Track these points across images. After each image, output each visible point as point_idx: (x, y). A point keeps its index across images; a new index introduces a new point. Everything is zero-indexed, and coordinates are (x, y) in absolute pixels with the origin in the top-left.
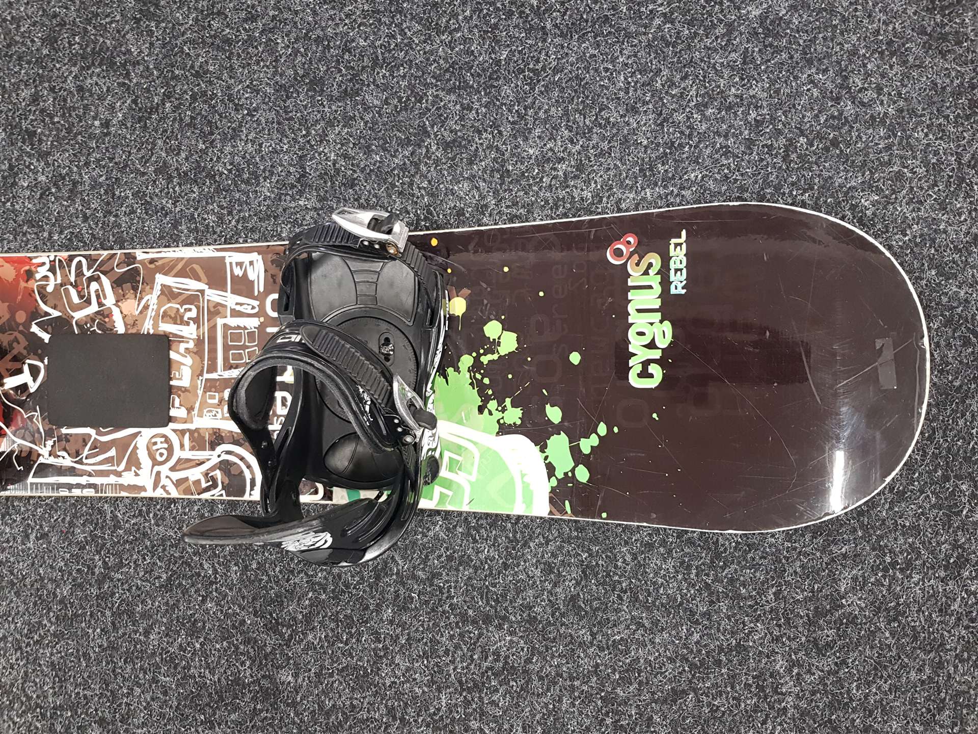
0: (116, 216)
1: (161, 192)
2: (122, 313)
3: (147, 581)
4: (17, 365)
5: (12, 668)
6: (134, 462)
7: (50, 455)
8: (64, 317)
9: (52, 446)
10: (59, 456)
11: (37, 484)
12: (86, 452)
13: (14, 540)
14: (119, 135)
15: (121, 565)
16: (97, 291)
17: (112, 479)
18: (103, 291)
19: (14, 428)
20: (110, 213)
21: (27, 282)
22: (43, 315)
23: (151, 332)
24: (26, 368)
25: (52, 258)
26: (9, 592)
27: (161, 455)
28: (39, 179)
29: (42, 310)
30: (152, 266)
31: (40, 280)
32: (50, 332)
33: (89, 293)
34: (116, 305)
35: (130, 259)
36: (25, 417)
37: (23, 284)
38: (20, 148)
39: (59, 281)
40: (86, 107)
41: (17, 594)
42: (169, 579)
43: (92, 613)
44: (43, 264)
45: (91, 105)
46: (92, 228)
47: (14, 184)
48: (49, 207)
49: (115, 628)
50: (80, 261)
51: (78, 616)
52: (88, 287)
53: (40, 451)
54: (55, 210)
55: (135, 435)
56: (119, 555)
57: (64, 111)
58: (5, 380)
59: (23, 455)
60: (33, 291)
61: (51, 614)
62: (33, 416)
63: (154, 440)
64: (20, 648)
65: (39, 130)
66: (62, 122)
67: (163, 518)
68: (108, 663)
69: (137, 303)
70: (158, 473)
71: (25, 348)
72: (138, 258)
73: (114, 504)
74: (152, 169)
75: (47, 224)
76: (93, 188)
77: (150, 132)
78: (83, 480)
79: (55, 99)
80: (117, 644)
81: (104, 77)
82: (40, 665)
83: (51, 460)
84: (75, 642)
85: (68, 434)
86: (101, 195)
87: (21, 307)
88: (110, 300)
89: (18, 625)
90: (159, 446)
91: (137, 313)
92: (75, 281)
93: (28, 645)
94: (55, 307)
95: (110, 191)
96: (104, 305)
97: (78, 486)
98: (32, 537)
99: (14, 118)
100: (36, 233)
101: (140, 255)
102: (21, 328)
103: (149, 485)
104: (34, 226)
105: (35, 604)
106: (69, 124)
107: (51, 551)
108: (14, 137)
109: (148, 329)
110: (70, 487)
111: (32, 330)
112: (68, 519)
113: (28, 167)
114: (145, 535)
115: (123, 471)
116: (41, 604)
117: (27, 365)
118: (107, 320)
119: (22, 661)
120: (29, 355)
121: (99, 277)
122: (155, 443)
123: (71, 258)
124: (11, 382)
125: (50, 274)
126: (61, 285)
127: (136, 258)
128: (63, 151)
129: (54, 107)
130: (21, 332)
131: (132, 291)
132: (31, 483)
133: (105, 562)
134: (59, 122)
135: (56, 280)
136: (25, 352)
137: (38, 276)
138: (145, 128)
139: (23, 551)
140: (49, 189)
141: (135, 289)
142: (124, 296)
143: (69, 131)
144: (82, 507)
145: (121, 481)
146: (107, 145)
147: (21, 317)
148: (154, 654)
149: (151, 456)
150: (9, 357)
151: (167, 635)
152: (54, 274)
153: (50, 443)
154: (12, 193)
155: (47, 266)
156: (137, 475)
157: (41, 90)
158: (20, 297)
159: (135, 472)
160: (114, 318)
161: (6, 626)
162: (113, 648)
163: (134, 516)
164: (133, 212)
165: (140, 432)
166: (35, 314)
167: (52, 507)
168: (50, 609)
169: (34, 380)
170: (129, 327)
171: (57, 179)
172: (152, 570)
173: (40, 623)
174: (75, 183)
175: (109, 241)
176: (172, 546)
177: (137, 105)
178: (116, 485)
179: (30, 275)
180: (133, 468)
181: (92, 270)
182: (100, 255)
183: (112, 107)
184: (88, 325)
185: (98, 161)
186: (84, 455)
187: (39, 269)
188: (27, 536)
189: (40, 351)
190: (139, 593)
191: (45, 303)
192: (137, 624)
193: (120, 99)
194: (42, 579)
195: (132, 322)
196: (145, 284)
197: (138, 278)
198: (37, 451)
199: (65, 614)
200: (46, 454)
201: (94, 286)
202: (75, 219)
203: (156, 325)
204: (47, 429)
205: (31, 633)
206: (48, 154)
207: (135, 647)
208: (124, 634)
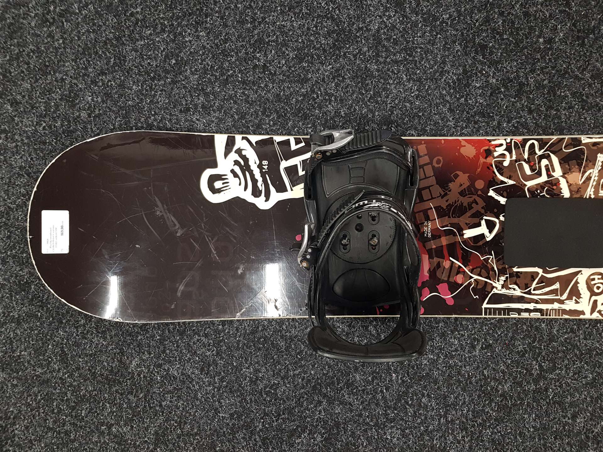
0: (557, 110)
1: (595, 93)
2: (567, 182)
3: (575, 380)
4: (476, 220)
5: (459, 443)
6: (575, 294)
7: (502, 288)
8: (518, 184)
9: (505, 281)
10: (511, 288)
11: (490, 309)
12: (534, 285)
13: (461, 349)
14: (560, 49)
15: (554, 369)
16: (546, 166)
17: (556, 306)
18: (552, 165)
19: (471, 267)
20: (551, 108)
21: (486, 158)
22: (499, 183)
23: (593, 196)
24: (483, 222)
25: (508, 141)
26: (457, 388)
27: (598, 288)
28: (491, 82)
29: (498, 179)
30: (595, 148)
31: (497, 157)
32: (505, 196)
33: (540, 168)
34: (563, 176)
35: (578, 142)
36: (482, 259)
37: (482, 160)
38: (473, 58)
39: (514, 158)
40: (531, 28)
41: (464, 390)
42: (594, 379)
43: (528, 403)
44: (501, 145)
45: (535, 26)
46: (535, 119)
47: (468, 85)
48: (498, 103)
49: (548, 415)
50: (533, 143)
51: (516, 405)
52: (539, 162)
53: (494, 284)
54: (504, 105)
55: (577, 273)
56: (553, 361)
57: (511, 31)
58: (464, 232)
59: (479, 287)
60: (492, 166)
61: (493, 405)
62: (488, 258)
63: (592, 277)
64: (466, 429)
65: (491, 44)
66: (511, 39)
67: (590, 334)
68: (539, 440)
69: (581, 175)
70: (595, 302)
71: (482, 208)
72: (583, 142)
73: (549, 323)
74: (588, 75)
75: (496, 115)
76: (538, 88)
77: (587, 48)
78: (531, 306)
79: (504, 21)
80: (548, 425)
81: (547, 6)
82: (482, 441)
83: (504, 291)
84: (513, 425)
85: (519, 272)
86: (544, 94)
87: (480, 177)
88: (558, 173)
89: (464, 412)
90: (596, 281)
91: (581, 183)
92: (528, 158)
93: (473, 426)
94: (510, 178)
95: (552, 91)
96: (553, 176)
97: (527, 310)
98: (478, 348)
99: (468, 35)
100: (486, 122)
101: (585, 139)
102: (480, 193)
103: (587, 310)
104: (484, 117)
105: (479, 396)
106: (516, 40)
107: (494, 358)
108: (468, 49)
109: (590, 195)
110: (519, 311)
111: (489, 194)
112: (510, 334)
113: (480, 72)
114: (575, 346)
115: (566, 300)
116: (484, 396)
117: (484, 220)
118: (555, 187)
119: (467, 438)
120: (486, 213)
121: (549, 156)
122: (594, 279)
123: (525, 141)
124: (469, 233)
125: (506, 153)
126: (516, 161)
127: (581, 141)
128: (511, 60)
129: (503, 27)
130: (478, 196)
131: (577, 167)
132: (485, 308)
133: (540, 366)
134: (506, 39)
135: (511, 157)
136: (483, 211)
137: (496, 154)
138: (583, 45)
139: (470, 358)
140: (499, 89)
141: (580, 165)
142: (570, 170)
143: (516, 44)
144: (522, 326)
145: (564, 307)
146: (551, 57)
147: (480, 184)
148: (579, 433)
149: (590, 288)
150: (469, 214)
151: (591, 419)
152: (511, 152)
153: (503, 278)
154: (466, 91)
155: (504, 147)
156: (577, 302)
157: (492, 14)
158: (479, 170)
159: (576, 300)
160: (561, 186)
161: (454, 412)
162: (545, 428)
163: (566, 332)
164: (571, 107)
165: (581, 271)
166: (492, 182)
167: (496, 326)
168: (491, 401)
169: (490, 232)
170: (573, 193)
171: (506, 82)
172: (580, 372)
173: (483, 411)
174: (521, 85)
175: (550, 129)
176: (597, 354)
177: (575, 27)
178: (559, 310)
179: (489, 153)
180: (574, 298)
181: (543, 150)
182: (551, 139)
183: (555, 29)
184: (539, 191)
185: (542, 68)
186: (532, 288)
187: (497, 149)
188: (473, 347)
189: (496, 210)
190: (568, 388)
191: (502, 174)
192: (565, 412)
193: (561, 22)
194: (486, 378)
195: (576, 190)
196: (588, 161)
197: (582, 157)
198: (492, 284)
199: (505, 404)
200: (499, 287)
201: (544, 162)
202: (521, 112)
203: (596, 192)
204: (500, 268)
205: (475, 418)
206: (498, 62)
207: (564, 428)
208: (555, 418)
